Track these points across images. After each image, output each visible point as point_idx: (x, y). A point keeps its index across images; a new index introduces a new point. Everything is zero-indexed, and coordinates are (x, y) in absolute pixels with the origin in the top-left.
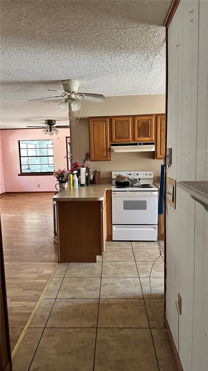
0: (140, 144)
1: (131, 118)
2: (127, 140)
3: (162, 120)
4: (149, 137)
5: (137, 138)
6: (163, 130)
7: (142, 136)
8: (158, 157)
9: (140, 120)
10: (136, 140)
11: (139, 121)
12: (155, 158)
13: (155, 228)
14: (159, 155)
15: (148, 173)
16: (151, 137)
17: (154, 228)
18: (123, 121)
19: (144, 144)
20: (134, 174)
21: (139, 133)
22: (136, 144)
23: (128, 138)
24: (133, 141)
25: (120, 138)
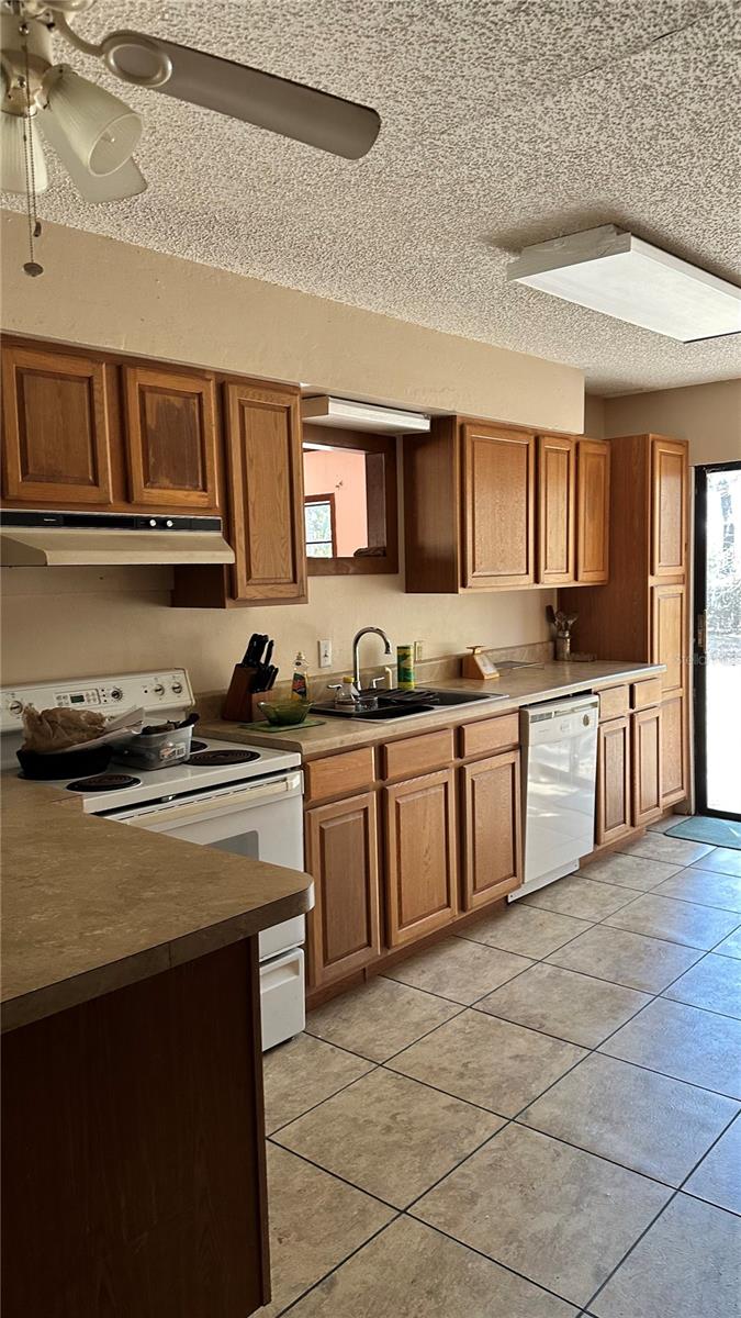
0: (162, 524)
1: (104, 366)
2: (91, 494)
3: (246, 409)
4: (196, 488)
5: (143, 492)
6: (251, 461)
7: (166, 482)
8: (241, 594)
9: (154, 390)
10: (136, 498)
11: (148, 395)
12: (228, 602)
13: (293, 966)
14: (242, 581)
15: (167, 680)
16: (205, 490)
17: (287, 971)
18: (63, 377)
19: (180, 525)
20: (98, 695)
21: (152, 460)
22: (143, 524)
23: (96, 483)
24: (122, 504)
25: (53, 477)
